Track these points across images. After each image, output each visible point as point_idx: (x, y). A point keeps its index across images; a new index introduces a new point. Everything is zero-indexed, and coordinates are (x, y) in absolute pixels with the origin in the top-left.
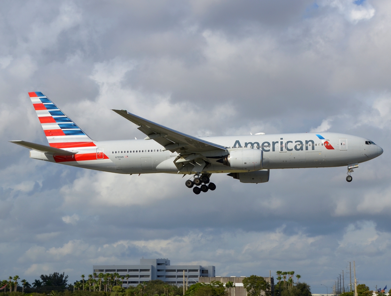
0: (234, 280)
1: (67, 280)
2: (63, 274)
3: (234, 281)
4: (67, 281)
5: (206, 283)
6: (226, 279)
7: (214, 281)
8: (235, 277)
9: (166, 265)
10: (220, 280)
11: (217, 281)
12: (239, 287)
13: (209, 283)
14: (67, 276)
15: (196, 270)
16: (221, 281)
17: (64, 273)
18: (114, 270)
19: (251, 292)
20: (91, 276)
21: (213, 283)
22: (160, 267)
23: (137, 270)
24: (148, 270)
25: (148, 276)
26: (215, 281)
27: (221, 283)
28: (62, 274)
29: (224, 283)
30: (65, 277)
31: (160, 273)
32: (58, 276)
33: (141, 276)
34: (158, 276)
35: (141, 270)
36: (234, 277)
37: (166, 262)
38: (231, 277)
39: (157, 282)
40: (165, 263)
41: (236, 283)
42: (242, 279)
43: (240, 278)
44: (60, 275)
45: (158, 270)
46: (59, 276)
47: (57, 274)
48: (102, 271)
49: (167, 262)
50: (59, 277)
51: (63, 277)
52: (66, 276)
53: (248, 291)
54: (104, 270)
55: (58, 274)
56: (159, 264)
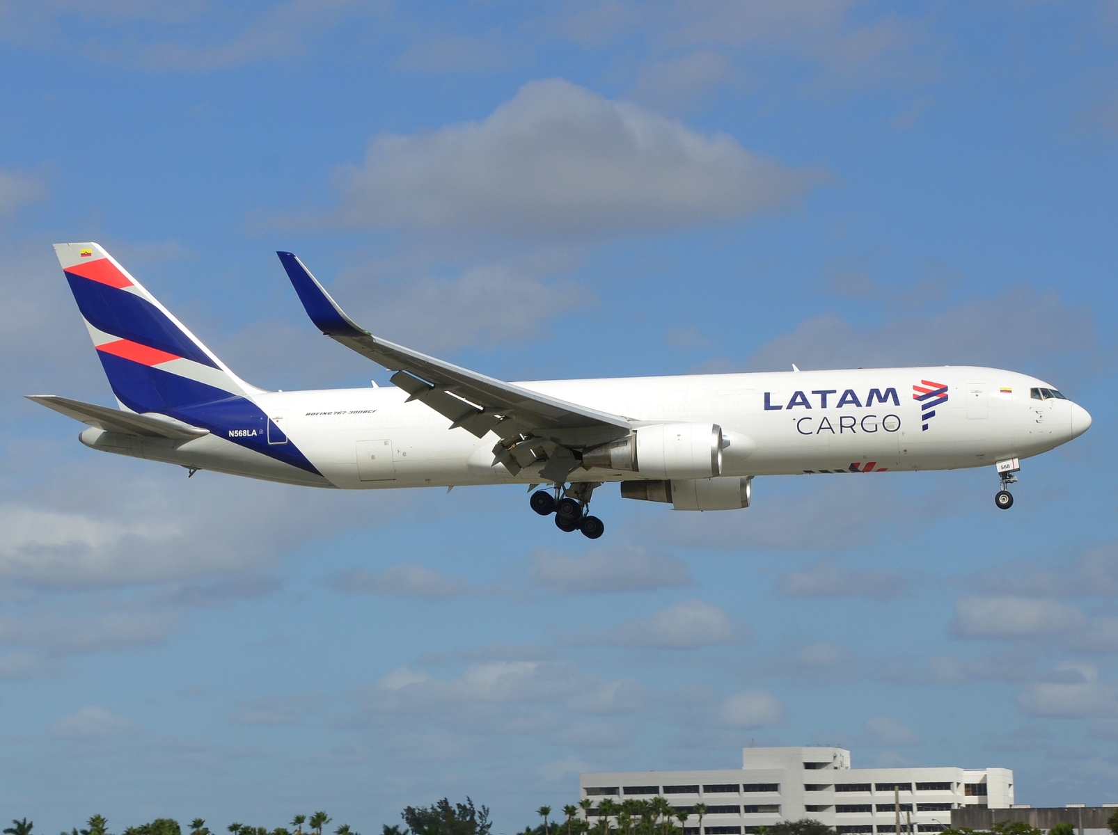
0: (1080, 819)
1: (488, 823)
3: (1077, 821)
4: (489, 826)
5: (976, 831)
6: (1050, 814)
7: (1004, 823)
8: (1083, 806)
9: (836, 768)
10: (1028, 819)
11: (1016, 824)
13: (986, 831)
15: (944, 786)
16: (1033, 821)
18: (654, 790)
20: (570, 811)
21: (1003, 828)
22: (814, 777)
23: (733, 788)
24: (773, 787)
25: (774, 808)
26: (1008, 821)
27: (1029, 828)
29: (1042, 830)
31: (815, 798)
33: (751, 809)
34: (810, 808)
35: (749, 788)
36: (1078, 808)
37: (835, 757)
38: (1068, 806)
39: (804, 826)
40: (830, 760)
41: (1085, 830)
42: (1108, 815)
43: (1100, 811)
45: (809, 788)
48: (612, 791)
49: (839, 758)
51: (474, 812)
52: (482, 811)
54: (618, 788)
56: (809, 766)
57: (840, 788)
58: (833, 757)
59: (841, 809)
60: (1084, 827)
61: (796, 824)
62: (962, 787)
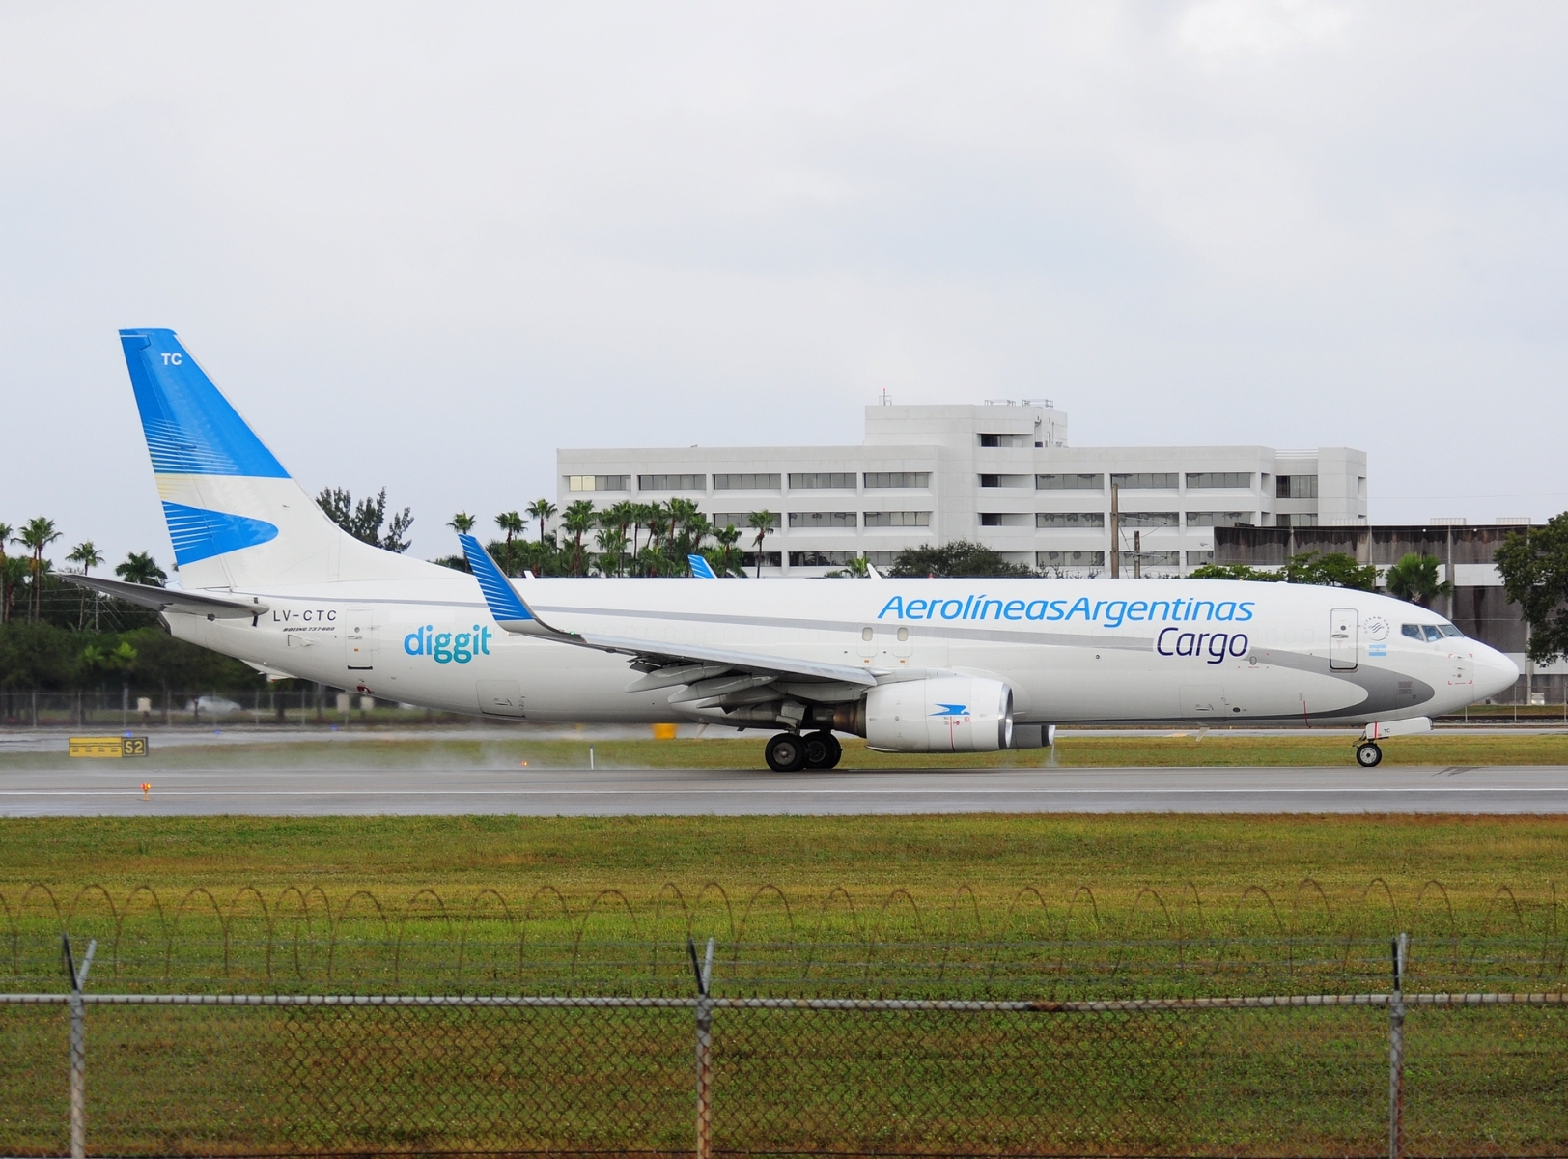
0: (1450, 546)
1: (403, 541)
2: (380, 504)
3: (1446, 551)
6: (1395, 539)
9: (1038, 445)
12: (1480, 592)
14: (406, 515)
15: (1240, 480)
17: (383, 495)
18: (694, 481)
19: (1553, 626)
22: (993, 461)
23: (845, 480)
24: (919, 480)
25: (918, 518)
28: (369, 501)
30: (388, 518)
31: (994, 500)
32: (346, 516)
33: (874, 518)
34: (989, 519)
35: (873, 480)
36: (1447, 527)
37: (1038, 424)
40: (1029, 429)
41: (1456, 566)
43: (1485, 534)
44: (359, 509)
45: (989, 480)
46: (353, 513)
47: (341, 505)
48: (616, 482)
49: (1045, 427)
50: (353, 521)
51: (380, 520)
52: (401, 517)
53: (1535, 614)
54: (629, 477)
55: (347, 501)
56: (988, 440)
57: (1044, 481)
58: (1034, 425)
59: (1048, 519)
60: (1455, 562)
61: (942, 551)
62: (1272, 482)
